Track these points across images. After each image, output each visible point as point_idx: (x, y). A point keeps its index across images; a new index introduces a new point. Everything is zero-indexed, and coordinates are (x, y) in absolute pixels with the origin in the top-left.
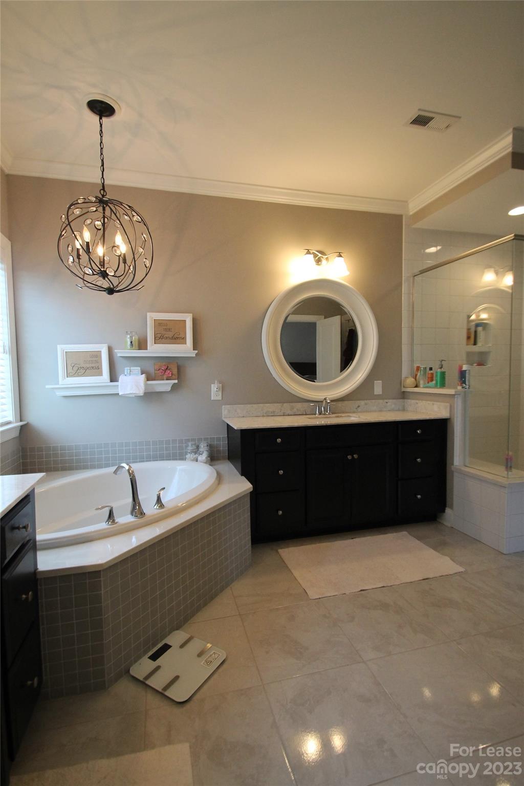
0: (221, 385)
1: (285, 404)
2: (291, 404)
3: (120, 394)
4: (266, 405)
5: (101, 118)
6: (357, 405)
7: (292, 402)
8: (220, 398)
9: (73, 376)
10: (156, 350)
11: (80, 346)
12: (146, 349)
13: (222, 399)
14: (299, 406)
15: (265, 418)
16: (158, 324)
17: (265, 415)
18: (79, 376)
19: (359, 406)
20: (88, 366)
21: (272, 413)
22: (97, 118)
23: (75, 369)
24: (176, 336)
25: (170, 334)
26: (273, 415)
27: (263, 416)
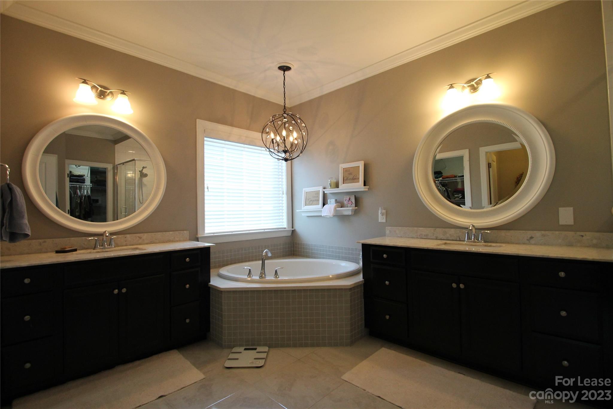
0: (385, 211)
1: (438, 229)
2: (444, 229)
3: (322, 216)
4: (420, 228)
5: (284, 72)
6: (529, 236)
7: (445, 228)
8: (384, 221)
9: (308, 205)
10: (344, 187)
11: (312, 188)
12: (339, 188)
13: (386, 221)
14: (452, 231)
15: (419, 239)
16: (345, 170)
17: (419, 237)
18: (311, 205)
19: (532, 238)
20: (314, 199)
21: (425, 236)
22: (283, 72)
23: (309, 201)
24: (354, 177)
25: (351, 177)
26: (426, 237)
27: (417, 238)
